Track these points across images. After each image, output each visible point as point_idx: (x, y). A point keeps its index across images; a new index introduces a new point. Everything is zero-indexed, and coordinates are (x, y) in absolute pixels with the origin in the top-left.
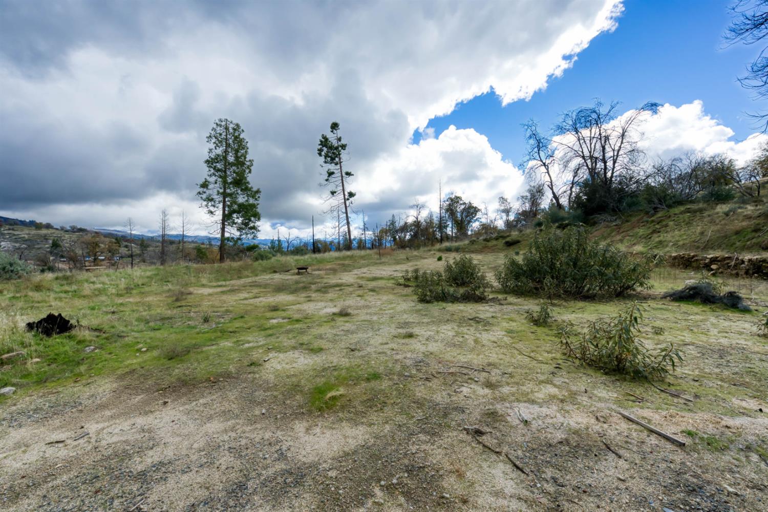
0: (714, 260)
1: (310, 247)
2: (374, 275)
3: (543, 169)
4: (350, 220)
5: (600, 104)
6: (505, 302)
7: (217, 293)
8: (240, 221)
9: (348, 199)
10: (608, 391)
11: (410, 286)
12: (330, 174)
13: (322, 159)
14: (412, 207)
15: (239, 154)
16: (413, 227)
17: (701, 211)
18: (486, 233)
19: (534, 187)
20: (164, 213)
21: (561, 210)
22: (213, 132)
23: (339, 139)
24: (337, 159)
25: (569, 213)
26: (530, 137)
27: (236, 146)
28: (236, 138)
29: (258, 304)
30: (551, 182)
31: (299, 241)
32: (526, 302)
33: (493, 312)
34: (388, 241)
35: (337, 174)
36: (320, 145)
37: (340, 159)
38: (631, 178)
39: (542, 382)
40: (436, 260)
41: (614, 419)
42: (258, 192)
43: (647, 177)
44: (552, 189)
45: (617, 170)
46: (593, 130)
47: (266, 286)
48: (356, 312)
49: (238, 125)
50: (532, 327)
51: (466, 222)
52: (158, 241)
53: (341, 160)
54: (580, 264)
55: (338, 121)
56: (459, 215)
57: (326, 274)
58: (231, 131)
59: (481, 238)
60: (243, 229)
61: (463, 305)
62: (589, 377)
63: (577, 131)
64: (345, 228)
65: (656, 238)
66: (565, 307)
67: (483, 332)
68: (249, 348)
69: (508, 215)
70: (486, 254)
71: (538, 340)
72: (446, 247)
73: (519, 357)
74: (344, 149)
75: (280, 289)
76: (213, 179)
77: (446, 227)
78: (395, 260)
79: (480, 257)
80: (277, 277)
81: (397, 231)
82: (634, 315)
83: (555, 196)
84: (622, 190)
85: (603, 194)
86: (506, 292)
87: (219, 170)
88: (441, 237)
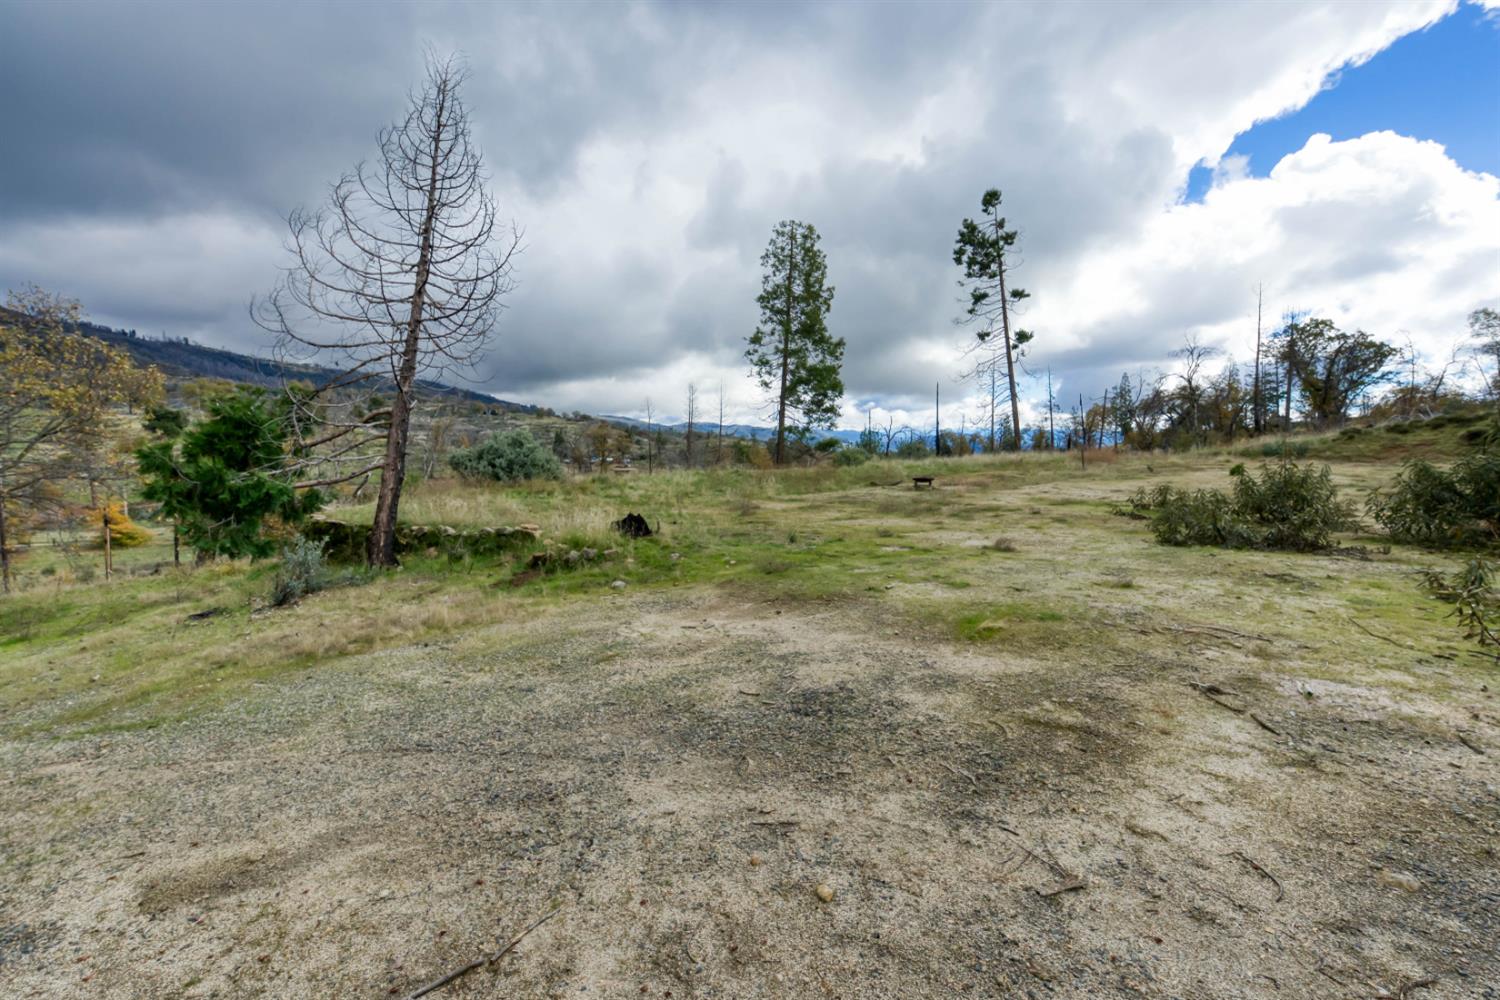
1: (931, 446)
2: (1067, 497)
4: (1017, 389)
6: (1381, 556)
7: (793, 510)
8: (807, 398)
9: (1015, 347)
11: (1144, 518)
12: (979, 298)
13: (963, 268)
14: (1175, 355)
15: (812, 279)
16: (1178, 402)
18: (1404, 411)
20: (692, 389)
22: (771, 248)
23: (1000, 224)
24: (994, 267)
27: (806, 267)
28: (808, 251)
29: (857, 527)
31: (909, 434)
33: (1334, 571)
34: (1109, 433)
35: (995, 297)
36: (958, 242)
37: (1000, 264)
40: (1228, 473)
42: (840, 343)
47: (864, 503)
48: (1025, 548)
49: (810, 228)
51: (1343, 385)
52: (680, 435)
53: (1004, 268)
55: (998, 188)
56: (1320, 368)
57: (968, 491)
58: (800, 240)
59: (1383, 424)
60: (814, 412)
64: (1007, 408)
67: (1291, 597)
68: (862, 574)
72: (1264, 445)
73: (1359, 636)
74: (1011, 244)
75: (887, 509)
76: (769, 327)
77: (1275, 399)
78: (1119, 471)
80: (880, 493)
81: (1131, 413)
87: (779, 312)
88: (1257, 422)
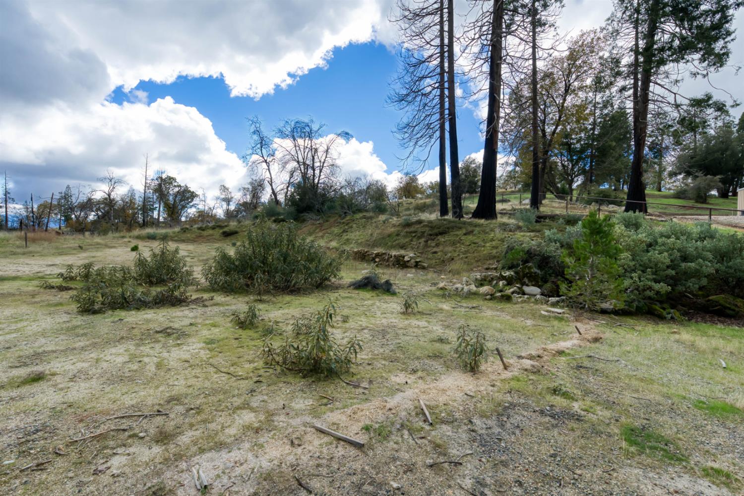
0: (377, 255)
3: (264, 165)
5: (312, 121)
6: (212, 302)
10: (305, 398)
14: (102, 180)
16: (102, 206)
17: (371, 218)
18: (202, 221)
19: (256, 181)
21: (278, 206)
25: (284, 209)
26: (254, 133)
30: (271, 179)
32: (234, 301)
33: (192, 318)
34: (54, 220)
38: (331, 186)
39: (239, 408)
40: (130, 249)
41: (308, 437)
43: (342, 188)
44: (271, 185)
45: (322, 178)
46: (307, 141)
50: (236, 331)
51: (180, 207)
54: (289, 259)
56: (171, 198)
59: (196, 226)
61: (152, 311)
62: (289, 385)
63: (294, 140)
65: (345, 237)
66: (274, 303)
67: (173, 349)
69: (228, 205)
70: (200, 244)
71: (241, 347)
72: (148, 233)
73: (216, 376)
77: (153, 210)
78: (57, 248)
79: (191, 247)
81: (72, 209)
82: (330, 312)
83: (274, 192)
84: (324, 195)
85: (311, 196)
86: (214, 290)
88: (144, 221)
